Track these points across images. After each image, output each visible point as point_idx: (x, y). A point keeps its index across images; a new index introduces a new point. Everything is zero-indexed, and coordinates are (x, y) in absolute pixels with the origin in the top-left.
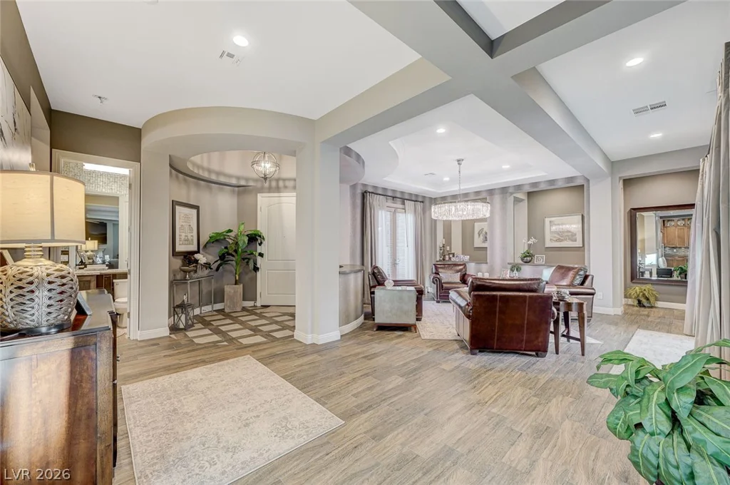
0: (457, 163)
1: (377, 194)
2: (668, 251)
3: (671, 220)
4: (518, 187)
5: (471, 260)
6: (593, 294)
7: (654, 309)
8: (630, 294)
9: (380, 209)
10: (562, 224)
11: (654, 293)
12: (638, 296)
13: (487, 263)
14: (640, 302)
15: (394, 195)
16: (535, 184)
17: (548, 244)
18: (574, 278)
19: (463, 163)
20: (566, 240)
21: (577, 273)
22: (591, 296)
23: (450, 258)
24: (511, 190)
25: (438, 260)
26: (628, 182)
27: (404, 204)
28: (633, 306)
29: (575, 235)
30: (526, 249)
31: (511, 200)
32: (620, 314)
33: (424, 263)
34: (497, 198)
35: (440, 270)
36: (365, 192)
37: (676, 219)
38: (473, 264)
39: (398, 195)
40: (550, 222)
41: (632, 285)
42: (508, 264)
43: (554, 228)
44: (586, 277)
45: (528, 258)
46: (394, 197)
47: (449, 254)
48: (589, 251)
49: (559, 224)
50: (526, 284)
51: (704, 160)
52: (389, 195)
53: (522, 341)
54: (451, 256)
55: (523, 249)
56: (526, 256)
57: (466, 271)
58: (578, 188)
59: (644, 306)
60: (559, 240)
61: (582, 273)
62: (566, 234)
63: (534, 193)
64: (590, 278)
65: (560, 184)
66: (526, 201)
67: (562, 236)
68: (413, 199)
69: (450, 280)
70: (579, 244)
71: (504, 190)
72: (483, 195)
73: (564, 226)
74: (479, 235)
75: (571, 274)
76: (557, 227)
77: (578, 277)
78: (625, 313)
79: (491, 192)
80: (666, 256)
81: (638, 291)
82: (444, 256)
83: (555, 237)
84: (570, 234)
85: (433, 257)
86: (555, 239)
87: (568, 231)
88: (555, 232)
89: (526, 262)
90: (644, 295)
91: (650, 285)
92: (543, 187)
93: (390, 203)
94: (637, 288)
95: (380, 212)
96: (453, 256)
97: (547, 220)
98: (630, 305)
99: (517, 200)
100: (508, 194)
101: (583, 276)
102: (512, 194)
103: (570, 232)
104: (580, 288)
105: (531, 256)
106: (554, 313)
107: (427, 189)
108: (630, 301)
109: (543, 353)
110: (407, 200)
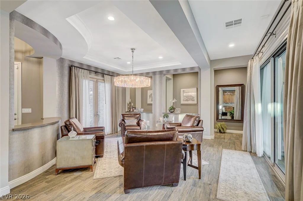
0: (131, 51)
1: (82, 69)
2: (225, 105)
3: (226, 92)
4: (168, 71)
5: (144, 111)
6: (202, 131)
7: (225, 134)
8: (216, 127)
9: (85, 79)
10: (188, 92)
11: (226, 126)
12: (220, 127)
13: (152, 113)
14: (220, 131)
15: (96, 71)
16: (176, 70)
17: (182, 102)
18: (194, 122)
19: (135, 51)
20: (190, 100)
21: (195, 120)
22: (202, 132)
23: (133, 110)
24: (164, 73)
25: (126, 111)
26: (216, 72)
27: (103, 77)
28: (217, 132)
29: (194, 98)
30: (172, 105)
31: (164, 78)
32: (213, 138)
33: (117, 114)
34: (158, 76)
35: (126, 118)
36: (72, 66)
37: (228, 92)
38: (145, 113)
39: (100, 71)
40: (183, 91)
41: (217, 122)
42: (163, 113)
43: (185, 94)
44: (199, 121)
45: (172, 110)
46: (96, 72)
47: (133, 108)
48: (200, 106)
49: (187, 93)
50: (165, 134)
51: (251, 60)
52: (93, 70)
53: (162, 178)
54: (134, 109)
55: (170, 105)
56: (171, 109)
57: (140, 118)
58: (195, 73)
59: (222, 132)
60: (187, 100)
61: (197, 119)
62: (190, 97)
63: (176, 75)
64: (201, 122)
65: (188, 71)
66: (172, 80)
67: (189, 98)
68: (111, 74)
69: (131, 124)
70: (195, 102)
71: (161, 72)
72: (151, 75)
73: (189, 93)
74: (150, 97)
75: (193, 119)
76: (186, 94)
77: (196, 121)
78: (215, 138)
79: (154, 73)
80: (224, 106)
81: (220, 125)
82: (130, 109)
83: (185, 99)
84: (191, 97)
85: (124, 110)
86: (185, 100)
87: (191, 96)
88: (185, 96)
89: (171, 112)
90: (222, 127)
91: (224, 122)
92: (180, 72)
93: (93, 75)
94: (219, 124)
95: (84, 81)
96: (135, 109)
97: (182, 90)
98: (216, 132)
99: (168, 79)
100: (163, 75)
101: (198, 121)
102: (165, 75)
103: (192, 96)
104: (197, 128)
105: (174, 109)
106: (183, 155)
107: (118, 68)
108: (216, 130)
109: (176, 184)
110: (105, 74)
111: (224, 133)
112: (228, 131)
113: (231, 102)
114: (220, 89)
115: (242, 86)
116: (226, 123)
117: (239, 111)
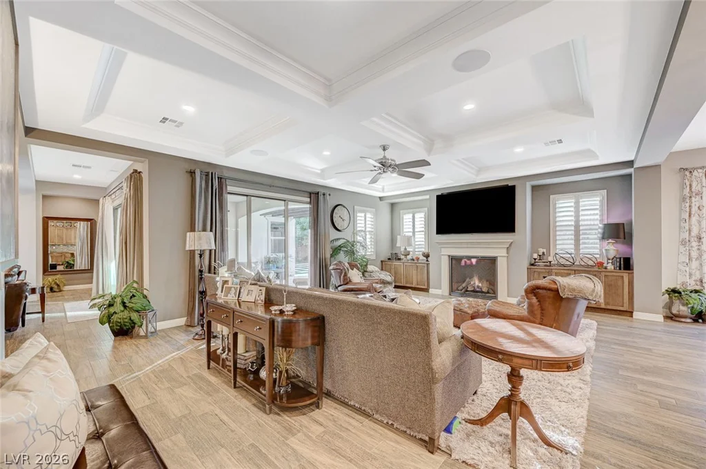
7: (63, 292)
11: (62, 280)
12: (51, 284)
14: (51, 289)
44: (20, 273)
59: (55, 291)
81: (52, 281)
90: (55, 282)
91: (60, 275)
101: (17, 272)
111: (60, 291)
112: (66, 288)
113: (65, 243)
114: (51, 223)
115: (92, 222)
116: (63, 276)
117: (86, 257)
